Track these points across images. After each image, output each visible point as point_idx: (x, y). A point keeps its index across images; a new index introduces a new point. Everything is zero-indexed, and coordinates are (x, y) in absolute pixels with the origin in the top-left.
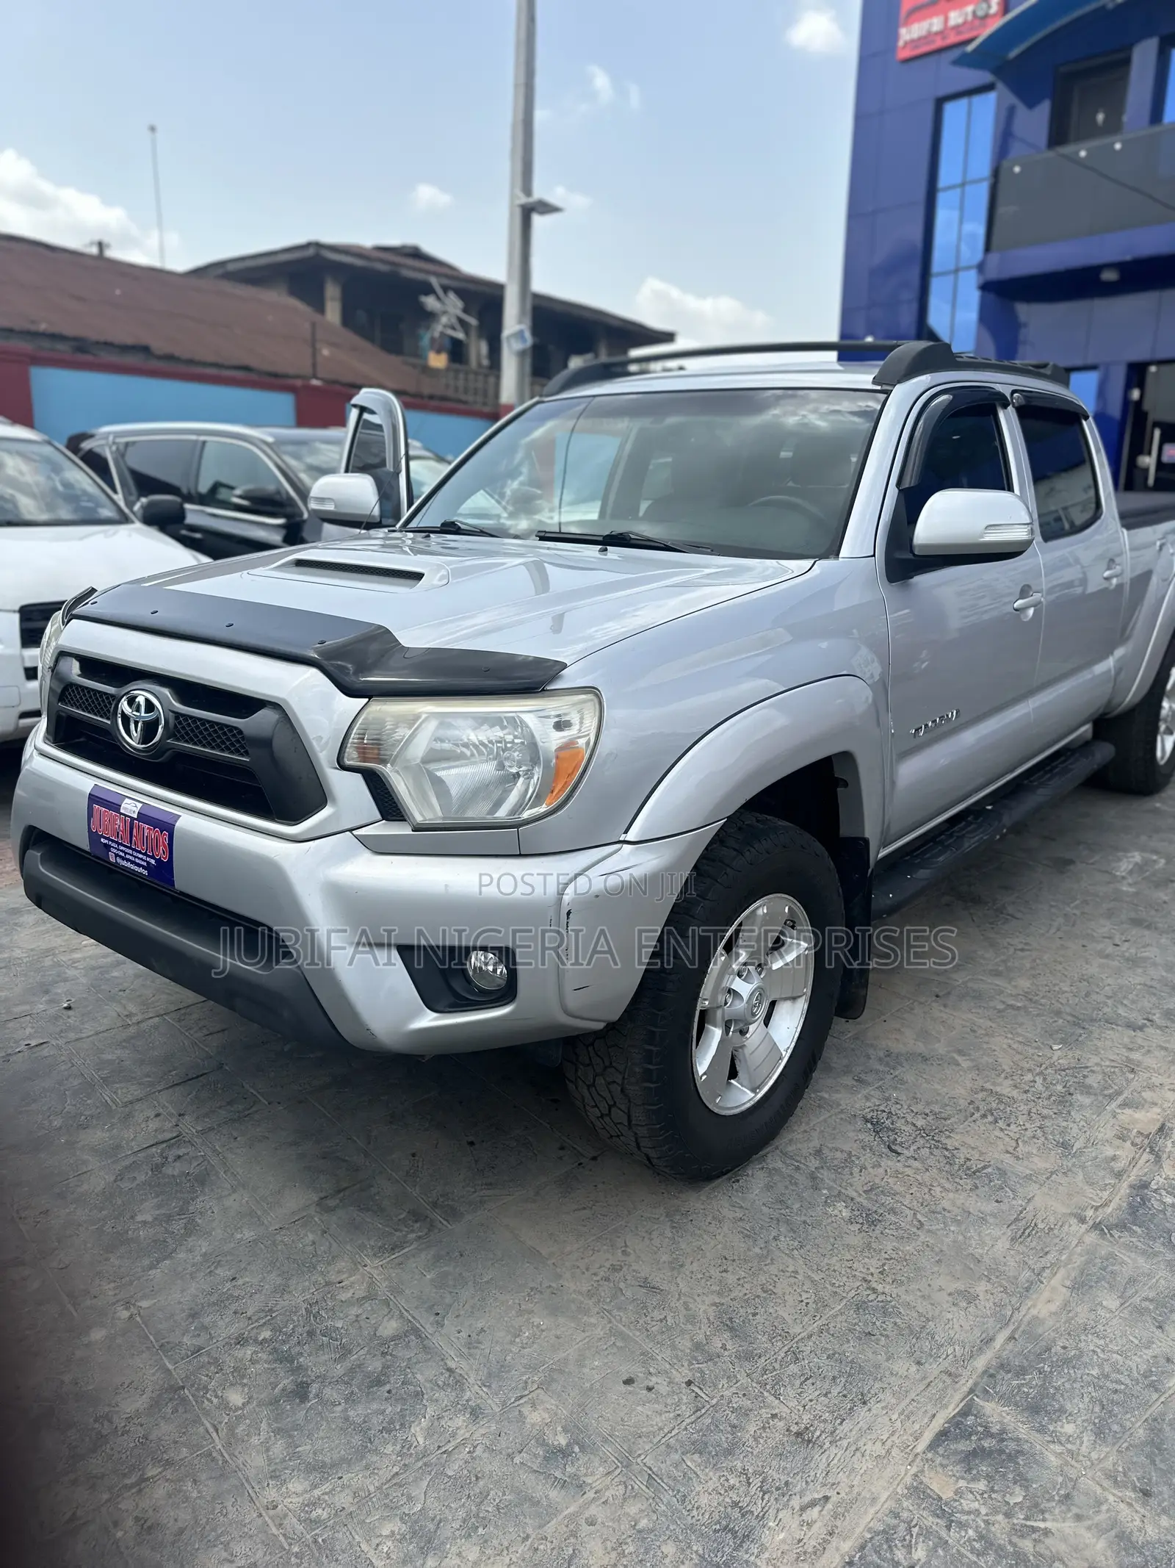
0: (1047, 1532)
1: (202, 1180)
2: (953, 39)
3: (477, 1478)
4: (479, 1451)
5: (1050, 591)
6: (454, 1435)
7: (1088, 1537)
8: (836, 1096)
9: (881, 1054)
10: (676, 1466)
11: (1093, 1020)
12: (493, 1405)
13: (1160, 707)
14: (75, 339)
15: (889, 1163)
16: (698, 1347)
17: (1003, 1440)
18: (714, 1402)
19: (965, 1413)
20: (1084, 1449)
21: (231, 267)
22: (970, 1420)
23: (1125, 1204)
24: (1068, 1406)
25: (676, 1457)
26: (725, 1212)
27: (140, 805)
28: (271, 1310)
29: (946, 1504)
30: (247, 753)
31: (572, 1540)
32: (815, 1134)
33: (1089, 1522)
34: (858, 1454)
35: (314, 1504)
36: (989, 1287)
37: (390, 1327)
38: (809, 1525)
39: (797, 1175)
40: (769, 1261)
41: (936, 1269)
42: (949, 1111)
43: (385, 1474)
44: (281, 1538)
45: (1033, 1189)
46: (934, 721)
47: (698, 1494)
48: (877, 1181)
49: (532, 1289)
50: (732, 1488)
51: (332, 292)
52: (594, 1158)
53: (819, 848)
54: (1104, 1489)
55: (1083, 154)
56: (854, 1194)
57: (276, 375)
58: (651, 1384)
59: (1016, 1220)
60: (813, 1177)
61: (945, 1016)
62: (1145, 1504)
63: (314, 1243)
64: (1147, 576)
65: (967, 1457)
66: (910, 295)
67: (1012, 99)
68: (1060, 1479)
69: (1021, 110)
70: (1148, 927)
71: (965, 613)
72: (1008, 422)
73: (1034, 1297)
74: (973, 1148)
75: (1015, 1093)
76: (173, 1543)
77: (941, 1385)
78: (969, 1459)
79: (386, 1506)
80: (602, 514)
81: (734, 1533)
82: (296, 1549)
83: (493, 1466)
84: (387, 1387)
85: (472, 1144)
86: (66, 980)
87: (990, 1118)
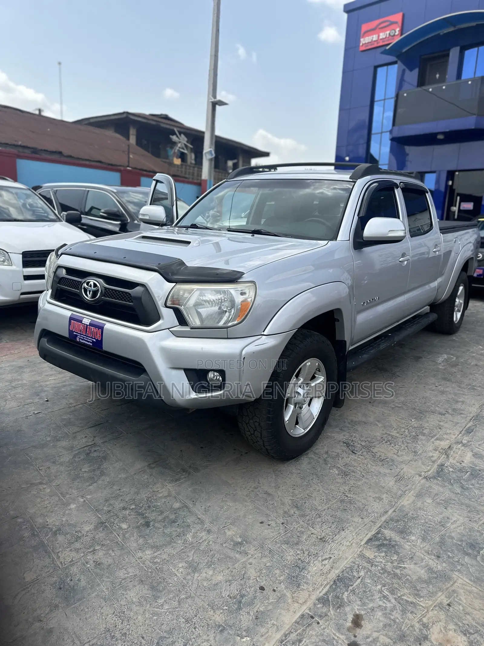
0: (405, 568)
1: (105, 458)
2: (381, 44)
3: (211, 551)
4: (211, 543)
5: (413, 256)
6: (201, 538)
7: (419, 569)
8: (333, 435)
9: (349, 421)
10: (279, 548)
11: (426, 412)
12: (215, 529)
13: (455, 301)
14: (33, 148)
15: (352, 457)
16: (285, 512)
17: (391, 541)
18: (292, 529)
19: (378, 533)
20: (418, 544)
21: (92, 121)
22: (380, 535)
23: (435, 471)
24: (413, 531)
25: (279, 545)
26: (294, 471)
27: (90, 320)
28: (134, 500)
29: (371, 560)
30: (132, 302)
31: (244, 569)
32: (326, 447)
33: (419, 565)
34: (341, 545)
35: (155, 557)
36: (387, 496)
37: (177, 505)
38: (325, 565)
39: (319, 460)
40: (309, 486)
41: (368, 490)
42: (374, 440)
43: (178, 550)
44: (144, 567)
45: (403, 466)
46: (370, 300)
47: (287, 556)
48: (348, 462)
49: (226, 494)
50: (298, 554)
51: (133, 132)
52: (247, 453)
53: (329, 342)
54: (424, 556)
55: (431, 90)
56: (339, 466)
57: (112, 165)
58: (269, 524)
59: (397, 475)
60: (325, 460)
61: (373, 409)
62: (438, 560)
63: (147, 478)
64: (450, 252)
65: (378, 546)
66: (363, 141)
67: (403, 67)
68: (410, 553)
69: (407, 71)
70: (448, 381)
71: (381, 263)
72: (398, 194)
73: (403, 499)
74: (382, 453)
75: (398, 435)
76: (107, 568)
77: (370, 525)
78: (379, 547)
79: (180, 558)
80: (247, 223)
81: (299, 568)
82: (150, 571)
83: (217, 547)
84: (177, 523)
85: (202, 448)
86: (45, 391)
87: (388, 443)
